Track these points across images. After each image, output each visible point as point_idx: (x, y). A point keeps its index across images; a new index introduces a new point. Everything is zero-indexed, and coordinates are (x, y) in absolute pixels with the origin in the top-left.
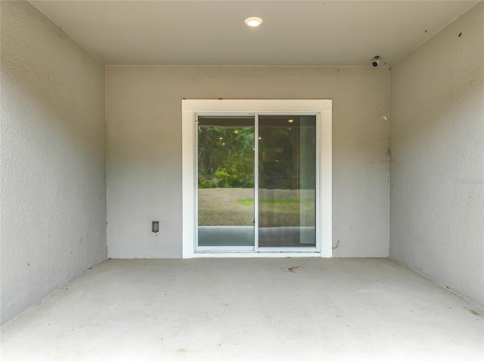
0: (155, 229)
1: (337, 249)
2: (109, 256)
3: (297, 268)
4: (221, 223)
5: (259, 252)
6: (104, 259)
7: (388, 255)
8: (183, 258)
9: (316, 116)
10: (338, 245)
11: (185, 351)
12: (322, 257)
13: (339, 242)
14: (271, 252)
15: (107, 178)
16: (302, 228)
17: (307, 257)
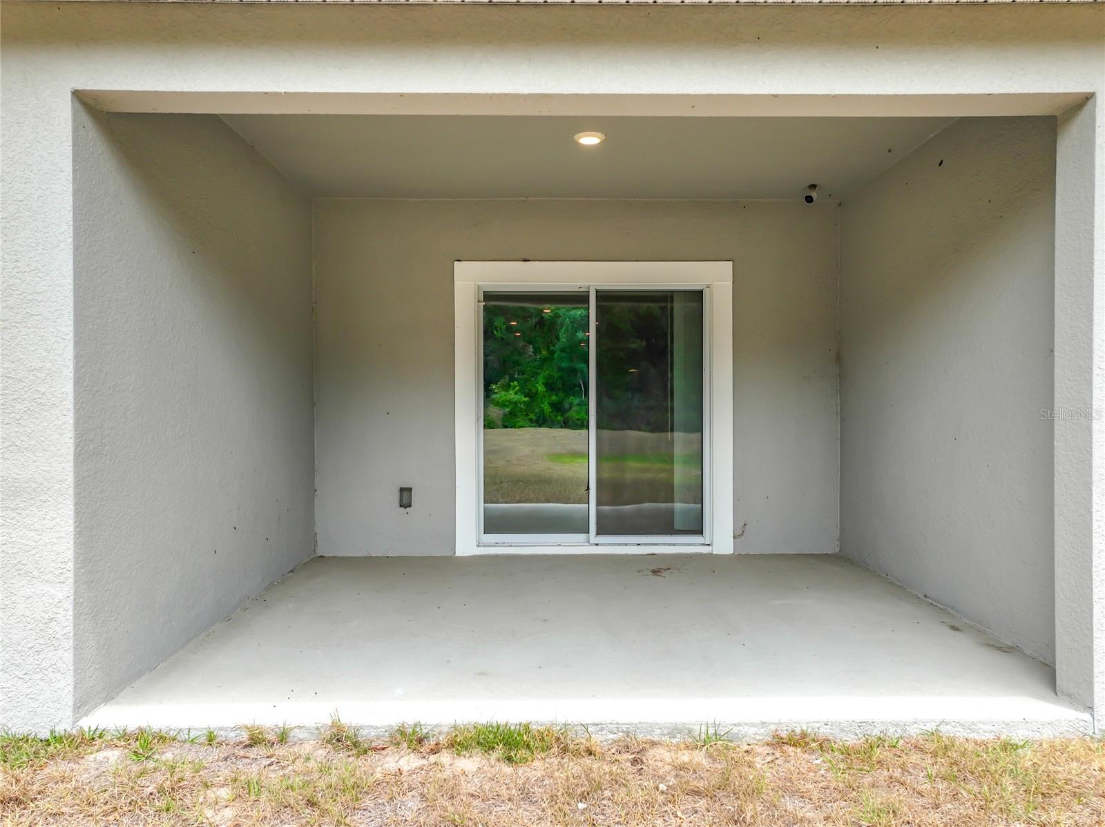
0: (405, 501)
1: (743, 538)
2: (320, 553)
3: (668, 571)
4: (518, 498)
5: (597, 545)
6: (312, 557)
7: (837, 550)
8: (456, 555)
9: (702, 291)
10: (743, 532)
11: (487, 674)
12: (715, 553)
13: (745, 525)
14: (619, 544)
15: (315, 408)
16: (678, 506)
17: (687, 554)
